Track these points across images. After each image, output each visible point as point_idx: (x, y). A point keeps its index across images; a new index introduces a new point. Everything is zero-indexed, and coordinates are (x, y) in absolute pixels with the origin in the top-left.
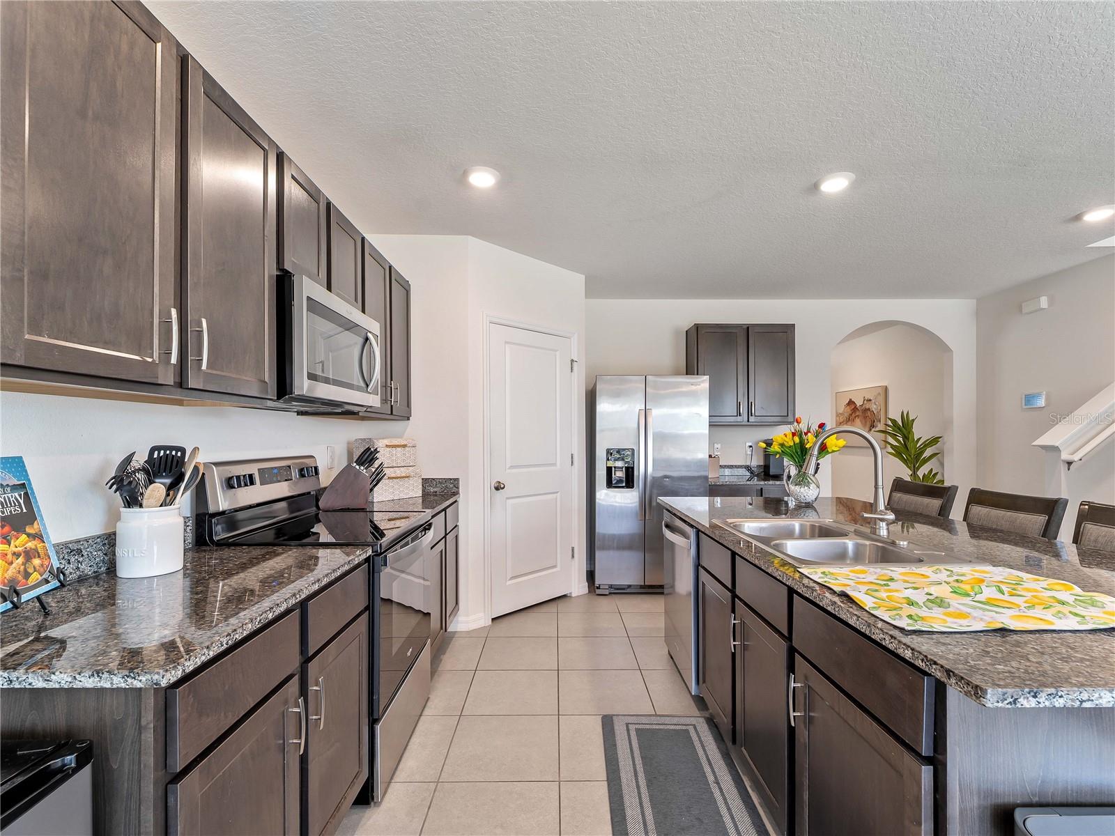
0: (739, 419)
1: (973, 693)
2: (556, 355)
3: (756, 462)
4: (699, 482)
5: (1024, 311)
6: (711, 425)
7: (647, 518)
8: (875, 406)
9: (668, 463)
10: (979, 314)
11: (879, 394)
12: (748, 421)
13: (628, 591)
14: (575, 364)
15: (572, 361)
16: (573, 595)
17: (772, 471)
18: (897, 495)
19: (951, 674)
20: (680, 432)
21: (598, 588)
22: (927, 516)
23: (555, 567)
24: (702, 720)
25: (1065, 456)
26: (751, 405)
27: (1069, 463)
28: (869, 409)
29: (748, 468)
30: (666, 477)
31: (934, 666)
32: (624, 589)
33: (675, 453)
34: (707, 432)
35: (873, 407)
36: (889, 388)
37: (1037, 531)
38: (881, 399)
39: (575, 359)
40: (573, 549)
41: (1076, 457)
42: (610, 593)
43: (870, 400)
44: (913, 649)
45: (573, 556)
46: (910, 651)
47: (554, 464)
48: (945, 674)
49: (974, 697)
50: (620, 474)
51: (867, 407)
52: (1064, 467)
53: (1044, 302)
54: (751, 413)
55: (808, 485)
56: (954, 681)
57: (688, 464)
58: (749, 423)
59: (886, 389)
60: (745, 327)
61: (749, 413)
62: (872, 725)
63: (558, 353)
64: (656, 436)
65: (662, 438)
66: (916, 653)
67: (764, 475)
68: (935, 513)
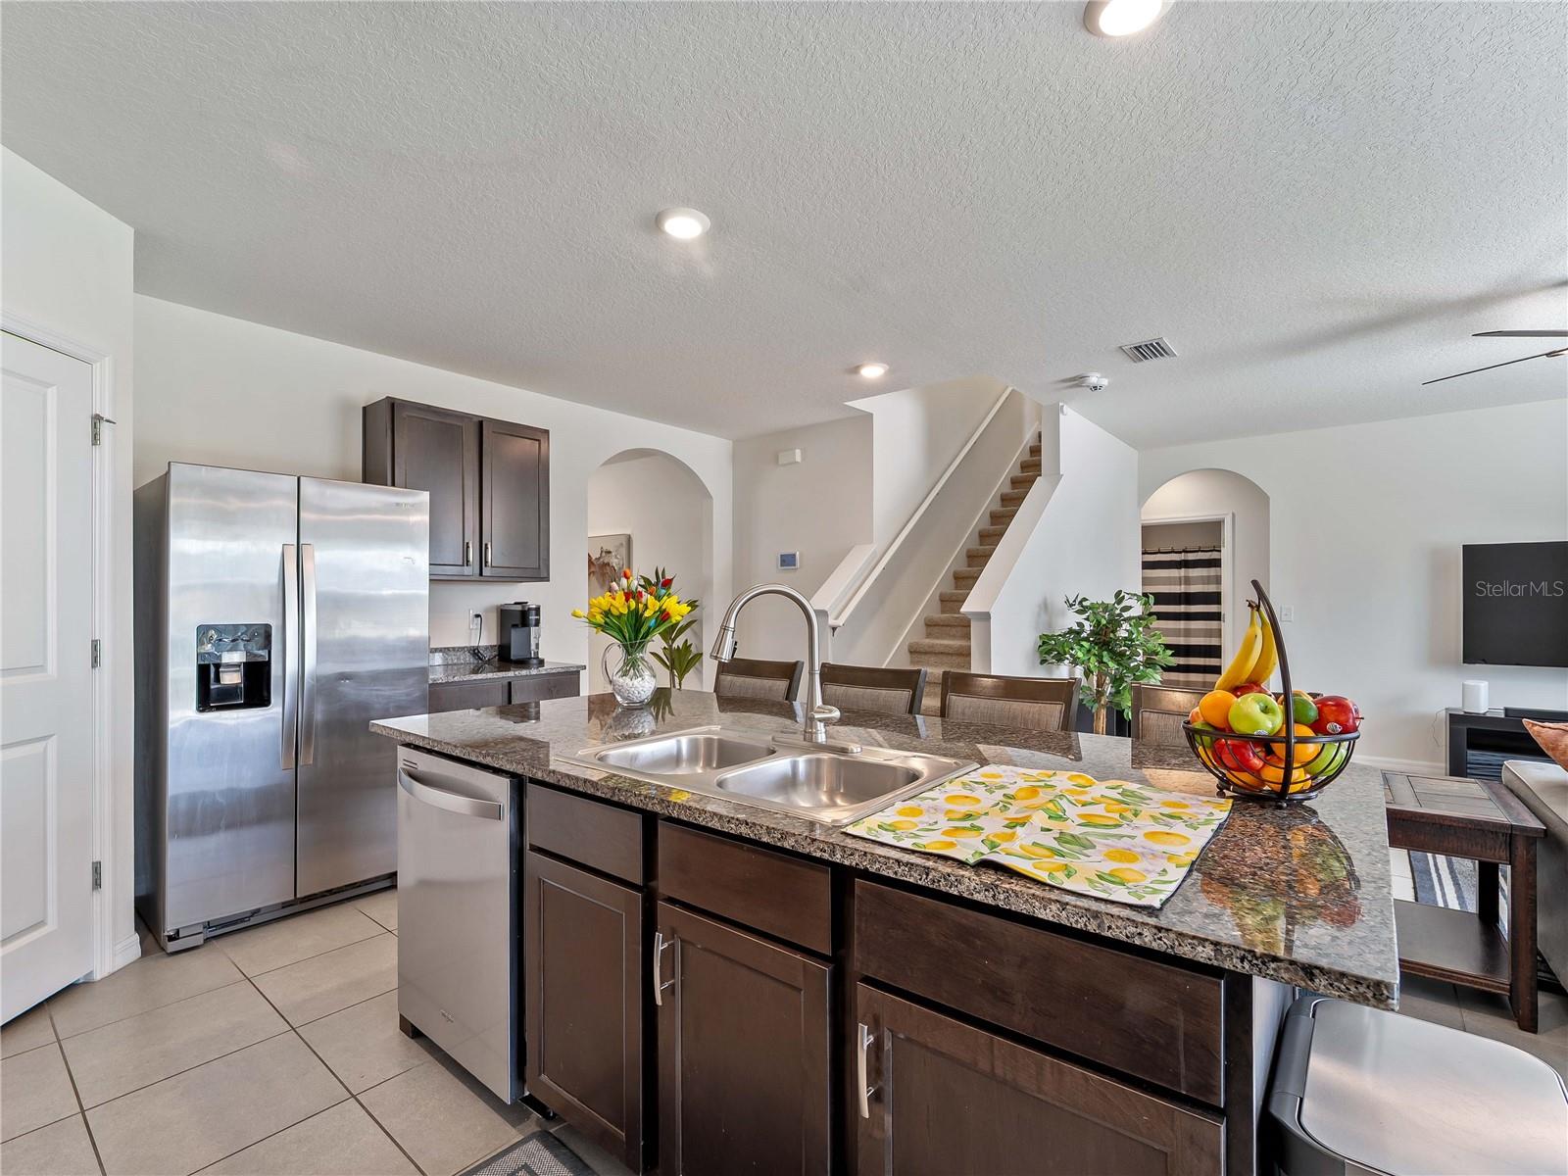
0: (467, 570)
1: (1370, 995)
2: (45, 396)
3: (488, 639)
4: (411, 681)
5: (780, 463)
6: (434, 581)
7: (300, 763)
8: (616, 560)
9: (349, 648)
10: (736, 458)
11: (622, 544)
12: (481, 574)
13: (254, 921)
14: (105, 427)
15: (97, 419)
16: (97, 976)
17: (514, 654)
18: (728, 678)
19: (1316, 972)
20: (373, 592)
21: (171, 939)
22: (774, 704)
23: (42, 923)
24: (534, 1146)
25: (831, 622)
26: (486, 548)
27: (834, 629)
28: (608, 564)
29: (475, 652)
30: (343, 676)
31: (1273, 965)
32: (242, 920)
33: (363, 630)
34: (426, 592)
35: (614, 562)
36: (634, 538)
37: (904, 709)
38: (624, 551)
39: (106, 416)
40: (97, 869)
41: (840, 622)
42: (207, 940)
43: (610, 552)
44: (1216, 944)
45: (97, 884)
46: (1212, 947)
47: (42, 668)
48: (1301, 973)
49: (1373, 1001)
50: (232, 678)
51: (606, 562)
52: (830, 631)
53: (798, 455)
54: (486, 562)
55: (638, 675)
56: (1324, 983)
57: (387, 649)
58: (482, 578)
59: (629, 539)
60: (476, 420)
61: (482, 561)
62: (1086, 1078)
63: (52, 393)
64: (323, 600)
65: (335, 605)
66: (1224, 949)
67: (499, 660)
68: (781, 698)
